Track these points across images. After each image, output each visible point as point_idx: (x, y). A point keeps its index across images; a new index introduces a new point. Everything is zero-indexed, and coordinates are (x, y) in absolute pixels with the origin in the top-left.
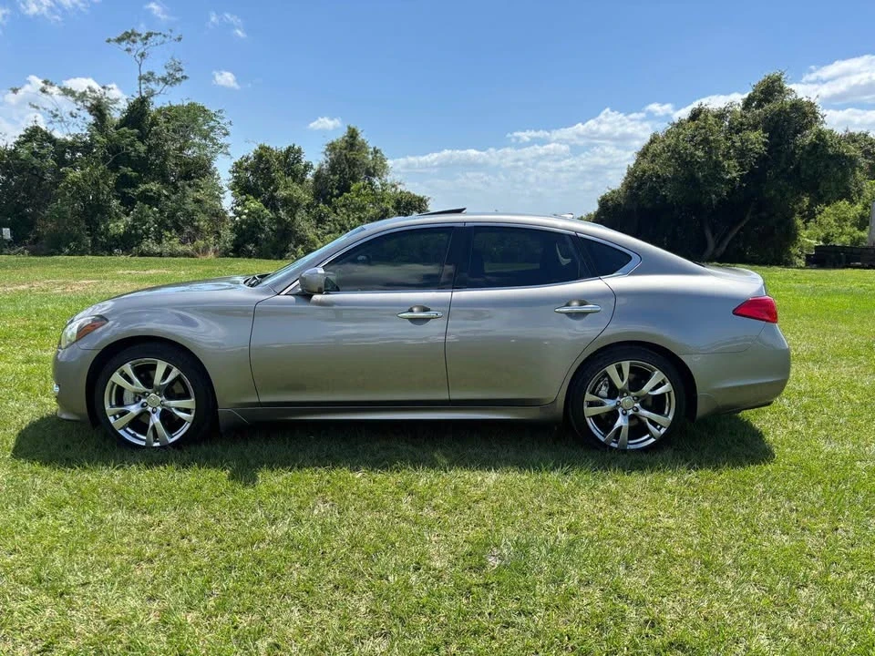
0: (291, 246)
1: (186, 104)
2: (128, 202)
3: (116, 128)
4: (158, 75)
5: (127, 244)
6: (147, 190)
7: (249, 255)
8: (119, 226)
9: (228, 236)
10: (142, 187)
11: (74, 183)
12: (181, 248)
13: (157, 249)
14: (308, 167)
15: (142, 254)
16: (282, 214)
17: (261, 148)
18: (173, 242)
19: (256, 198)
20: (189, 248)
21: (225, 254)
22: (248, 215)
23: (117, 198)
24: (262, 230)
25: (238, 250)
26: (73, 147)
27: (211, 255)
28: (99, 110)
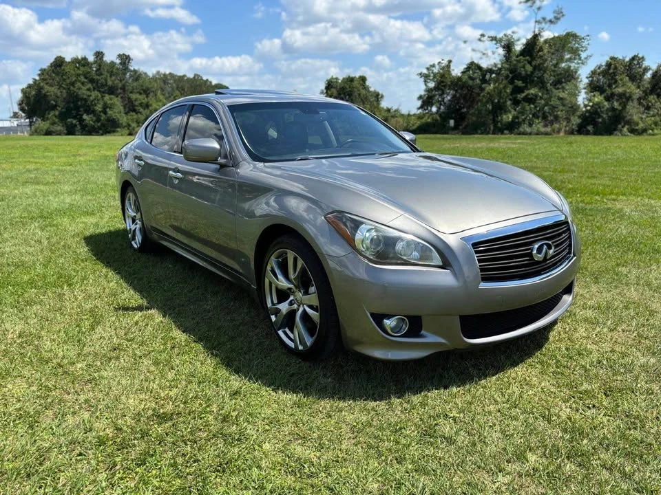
0: (620, 126)
1: (564, 33)
2: (516, 103)
3: (517, 57)
4: (548, 18)
5: (512, 128)
6: (528, 94)
7: (588, 133)
8: (508, 117)
9: (576, 120)
10: (526, 92)
11: (488, 93)
12: (543, 130)
13: (528, 130)
14: (646, 70)
15: (519, 134)
16: (616, 105)
17: (612, 58)
18: (539, 126)
19: (601, 94)
20: (549, 129)
21: (572, 133)
22: (592, 107)
23: (510, 100)
24: (600, 116)
25: (581, 130)
26: (490, 71)
27: (562, 134)
28: (508, 47)
